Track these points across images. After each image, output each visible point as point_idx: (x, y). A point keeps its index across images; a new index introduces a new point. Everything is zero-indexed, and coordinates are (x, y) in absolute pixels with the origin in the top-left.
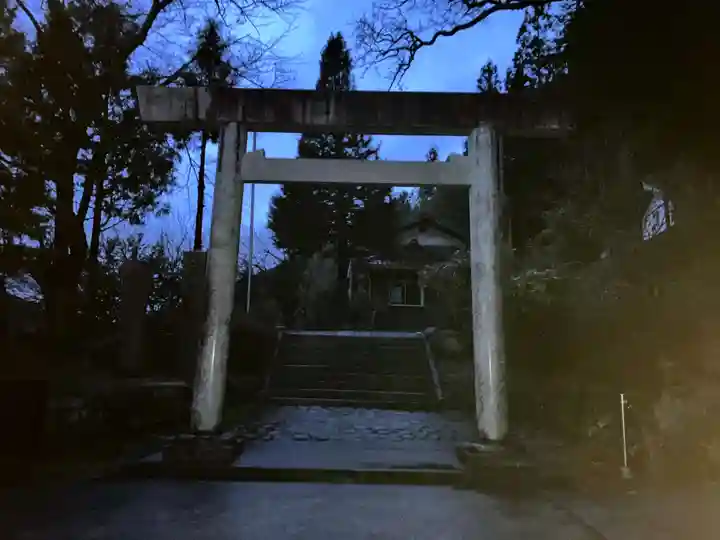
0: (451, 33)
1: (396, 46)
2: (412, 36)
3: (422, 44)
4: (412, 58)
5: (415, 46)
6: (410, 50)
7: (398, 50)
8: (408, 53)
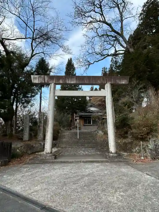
0: (98, 62)
1: (85, 64)
2: (89, 62)
3: (91, 64)
4: (89, 67)
5: (90, 64)
6: (88, 65)
7: (86, 65)
8: (88, 66)
